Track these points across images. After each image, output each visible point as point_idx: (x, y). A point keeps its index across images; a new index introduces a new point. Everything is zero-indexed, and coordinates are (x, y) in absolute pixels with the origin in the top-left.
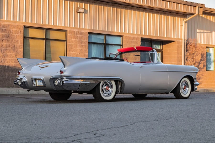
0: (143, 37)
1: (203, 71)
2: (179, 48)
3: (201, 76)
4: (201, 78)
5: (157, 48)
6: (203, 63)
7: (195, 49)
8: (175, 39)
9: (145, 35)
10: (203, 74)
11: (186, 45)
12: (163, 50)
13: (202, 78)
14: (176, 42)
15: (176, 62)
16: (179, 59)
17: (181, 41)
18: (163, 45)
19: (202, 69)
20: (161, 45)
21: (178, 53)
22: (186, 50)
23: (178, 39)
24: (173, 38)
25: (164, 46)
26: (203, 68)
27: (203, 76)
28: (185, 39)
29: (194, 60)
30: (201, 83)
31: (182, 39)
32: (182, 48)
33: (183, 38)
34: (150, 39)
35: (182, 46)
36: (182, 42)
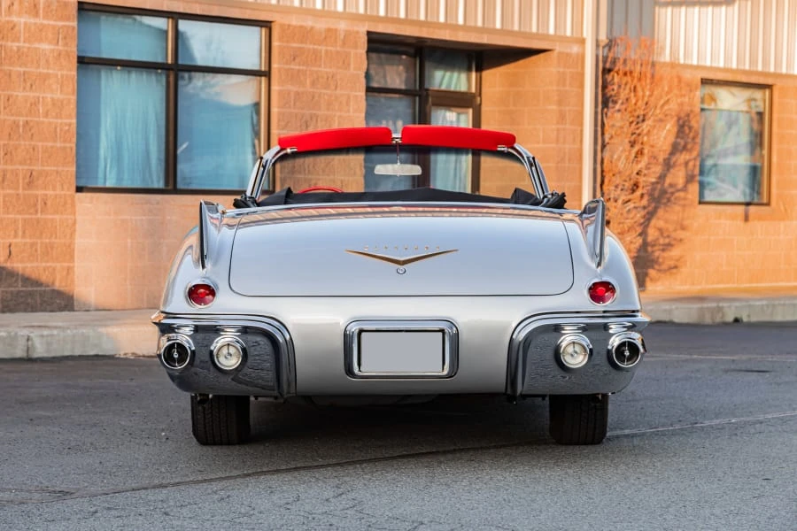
0: (381, 28)
1: (684, 206)
2: (567, 88)
3: (675, 230)
4: (675, 239)
5: (452, 89)
6: (686, 164)
7: (647, 93)
8: (546, 37)
9: (386, 20)
10: (686, 223)
11: (606, 71)
12: (480, 95)
13: (681, 240)
14: (555, 54)
15: (551, 165)
16: (567, 146)
17: (575, 49)
18: (479, 69)
19: (682, 194)
20: (469, 70)
21: (562, 117)
22: (605, 100)
23: (563, 39)
24: (537, 36)
25: (487, 74)
26: (685, 189)
27: (683, 228)
28: (597, 41)
29: (640, 152)
30: (676, 267)
31: (582, 41)
32: (582, 86)
33: (588, 33)
34: (414, 41)
35: (582, 75)
36: (582, 57)
